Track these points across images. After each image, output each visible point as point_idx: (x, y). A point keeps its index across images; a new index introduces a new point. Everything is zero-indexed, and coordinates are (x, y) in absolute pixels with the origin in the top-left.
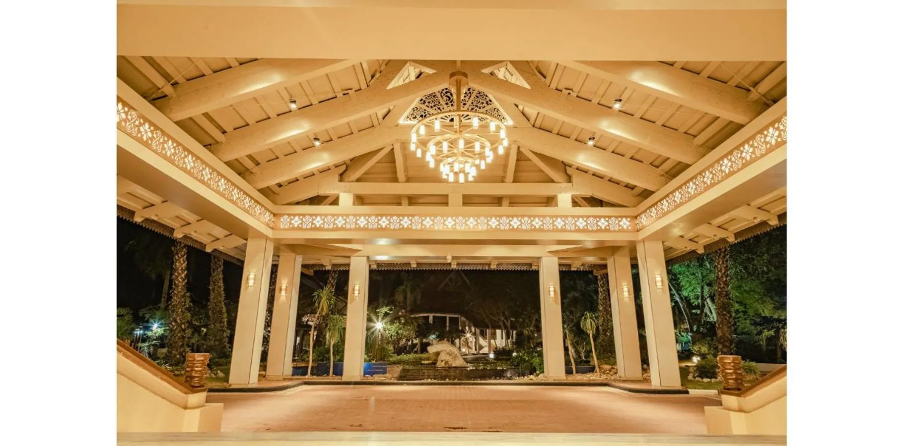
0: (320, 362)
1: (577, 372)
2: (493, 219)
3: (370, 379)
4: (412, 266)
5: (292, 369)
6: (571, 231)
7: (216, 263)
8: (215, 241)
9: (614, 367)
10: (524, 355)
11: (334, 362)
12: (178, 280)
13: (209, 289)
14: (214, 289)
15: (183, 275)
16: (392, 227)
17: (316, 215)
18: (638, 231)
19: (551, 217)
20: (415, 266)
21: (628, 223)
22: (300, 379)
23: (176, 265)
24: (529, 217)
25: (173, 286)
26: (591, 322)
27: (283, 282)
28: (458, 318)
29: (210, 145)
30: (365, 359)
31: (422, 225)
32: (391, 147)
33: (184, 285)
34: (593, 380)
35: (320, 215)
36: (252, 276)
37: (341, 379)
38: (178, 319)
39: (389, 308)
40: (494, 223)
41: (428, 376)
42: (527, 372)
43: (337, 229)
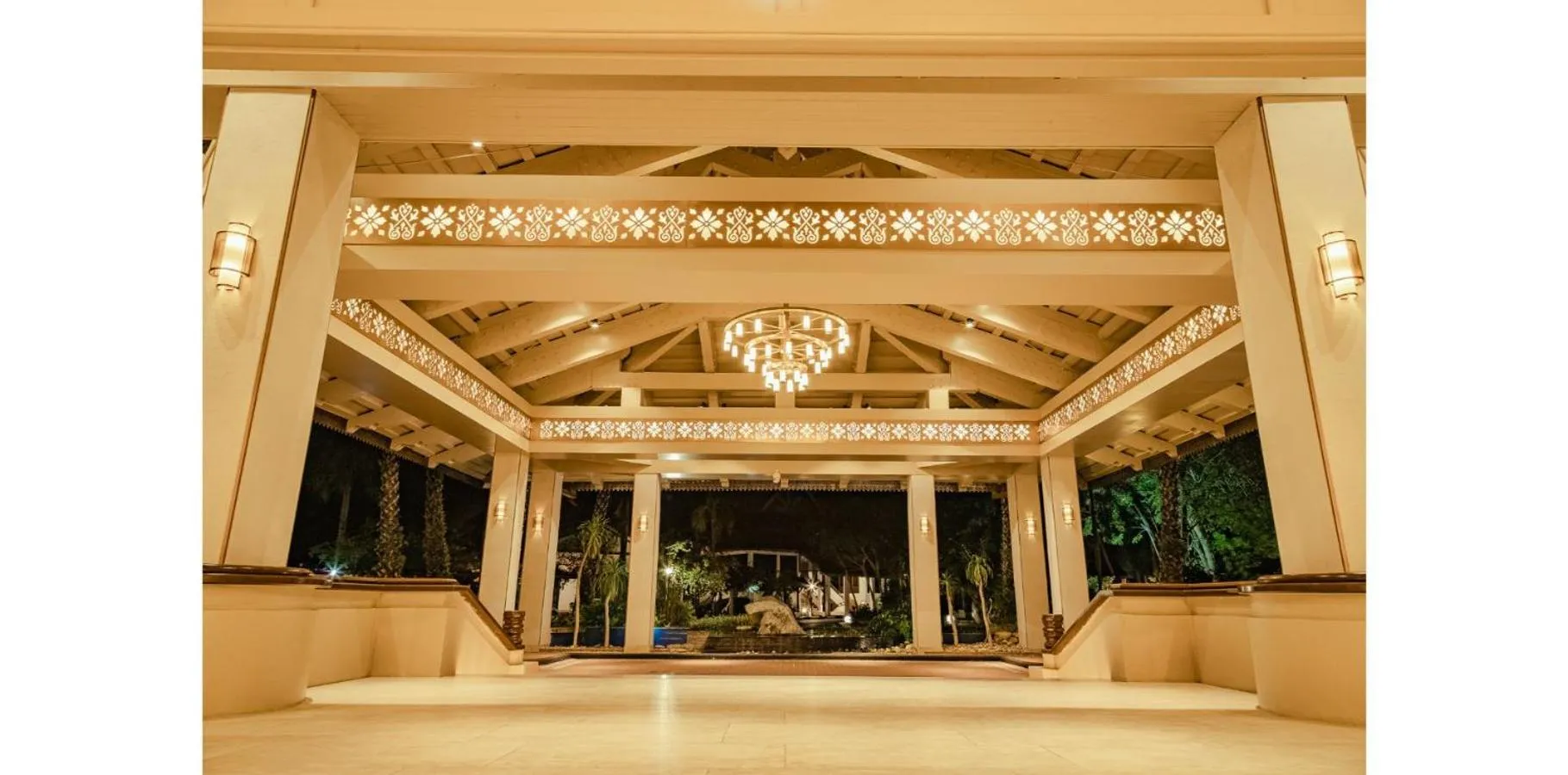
0: (589, 627)
1: (960, 642)
2: (838, 426)
3: (663, 650)
4: (723, 485)
5: (550, 637)
6: (946, 443)
7: (433, 480)
8: (440, 452)
9: (1014, 634)
10: (887, 617)
11: (610, 626)
12: (388, 509)
13: (424, 520)
14: (431, 520)
15: (395, 501)
16: (696, 437)
17: (590, 420)
18: (1041, 443)
19: (920, 422)
20: (727, 485)
21: (1027, 432)
22: (564, 650)
23: (384, 487)
24: (888, 422)
25: (382, 518)
26: (980, 569)
27: (539, 513)
28: (794, 558)
29: (459, 337)
30: (656, 622)
31: (738, 433)
32: (695, 328)
33: (396, 516)
34: (981, 653)
35: (596, 420)
36: (501, 506)
37: (623, 651)
38: (389, 563)
39: (684, 543)
40: (838, 431)
41: (746, 646)
42: (892, 642)
43: (619, 440)
